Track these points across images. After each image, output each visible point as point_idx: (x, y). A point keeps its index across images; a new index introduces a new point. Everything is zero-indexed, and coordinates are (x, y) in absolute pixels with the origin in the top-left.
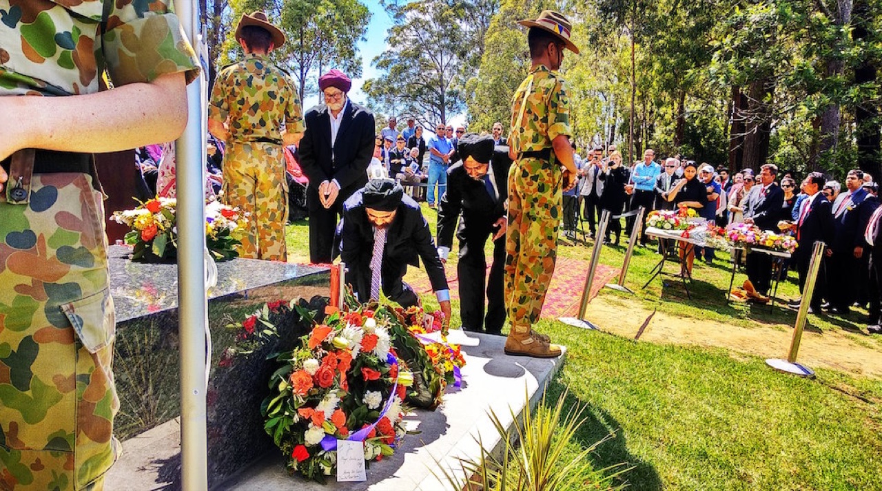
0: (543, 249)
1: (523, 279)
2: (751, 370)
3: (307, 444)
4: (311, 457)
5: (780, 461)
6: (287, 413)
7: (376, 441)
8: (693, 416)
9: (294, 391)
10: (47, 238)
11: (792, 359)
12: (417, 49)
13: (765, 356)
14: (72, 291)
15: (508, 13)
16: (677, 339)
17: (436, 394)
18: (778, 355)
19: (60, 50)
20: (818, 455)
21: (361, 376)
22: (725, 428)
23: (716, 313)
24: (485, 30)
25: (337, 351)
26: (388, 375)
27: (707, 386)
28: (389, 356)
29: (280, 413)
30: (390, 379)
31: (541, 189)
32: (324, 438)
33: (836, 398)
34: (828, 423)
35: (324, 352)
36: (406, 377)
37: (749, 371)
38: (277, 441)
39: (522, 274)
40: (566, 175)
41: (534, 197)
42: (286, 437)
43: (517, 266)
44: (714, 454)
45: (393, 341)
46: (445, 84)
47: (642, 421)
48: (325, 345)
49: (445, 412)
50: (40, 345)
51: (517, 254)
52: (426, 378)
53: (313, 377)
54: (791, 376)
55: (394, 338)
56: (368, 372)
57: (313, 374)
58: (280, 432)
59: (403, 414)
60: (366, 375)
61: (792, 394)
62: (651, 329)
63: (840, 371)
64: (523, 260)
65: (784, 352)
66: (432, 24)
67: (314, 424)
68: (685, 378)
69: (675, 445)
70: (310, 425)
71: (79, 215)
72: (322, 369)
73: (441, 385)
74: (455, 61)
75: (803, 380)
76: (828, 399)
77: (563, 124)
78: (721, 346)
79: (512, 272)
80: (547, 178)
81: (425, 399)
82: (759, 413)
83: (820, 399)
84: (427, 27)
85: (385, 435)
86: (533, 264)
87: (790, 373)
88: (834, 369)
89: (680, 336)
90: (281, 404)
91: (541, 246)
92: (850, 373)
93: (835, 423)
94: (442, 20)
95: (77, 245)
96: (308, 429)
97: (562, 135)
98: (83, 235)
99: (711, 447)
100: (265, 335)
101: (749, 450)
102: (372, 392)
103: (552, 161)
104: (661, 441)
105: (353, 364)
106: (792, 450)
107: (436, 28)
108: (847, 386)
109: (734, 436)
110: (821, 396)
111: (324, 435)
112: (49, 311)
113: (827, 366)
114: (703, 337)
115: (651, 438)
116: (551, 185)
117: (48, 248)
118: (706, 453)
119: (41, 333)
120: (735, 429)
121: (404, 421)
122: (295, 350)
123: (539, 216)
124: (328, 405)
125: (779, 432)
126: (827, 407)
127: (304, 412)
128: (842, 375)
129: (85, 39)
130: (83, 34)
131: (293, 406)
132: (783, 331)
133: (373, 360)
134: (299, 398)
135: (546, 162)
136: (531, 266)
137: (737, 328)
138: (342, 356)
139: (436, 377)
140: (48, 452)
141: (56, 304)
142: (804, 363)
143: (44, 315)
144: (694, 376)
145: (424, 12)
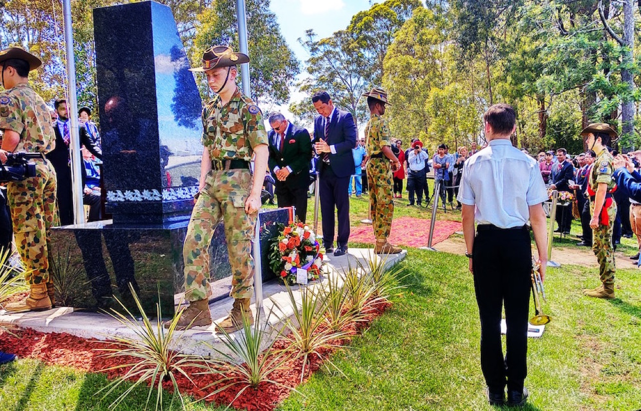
1: (379, 216)
3: (286, 271)
6: (278, 259)
7: (312, 272)
9: (280, 250)
10: (230, 182)
12: (331, 75)
14: (234, 194)
15: (401, 42)
19: (233, 143)
21: (304, 249)
24: (383, 57)
25: (295, 236)
26: (315, 249)
28: (315, 242)
29: (275, 259)
31: (381, 172)
35: (290, 236)
38: (274, 271)
39: (378, 213)
41: (378, 176)
42: (277, 269)
43: (376, 210)
46: (356, 101)
51: (375, 205)
53: (286, 245)
56: (307, 247)
58: (275, 267)
64: (379, 207)
67: (288, 263)
72: (289, 243)
77: (385, 140)
79: (374, 213)
80: (383, 166)
86: (383, 208)
90: (275, 255)
91: (385, 199)
95: (236, 184)
97: (386, 146)
102: (309, 256)
103: (384, 159)
105: (301, 243)
111: (292, 267)
112: (229, 197)
117: (230, 184)
122: (279, 237)
123: (382, 185)
124: (293, 256)
127: (284, 258)
130: (241, 137)
131: (280, 256)
133: (308, 242)
134: (282, 253)
135: (381, 159)
138: (297, 239)
145: (335, 45)
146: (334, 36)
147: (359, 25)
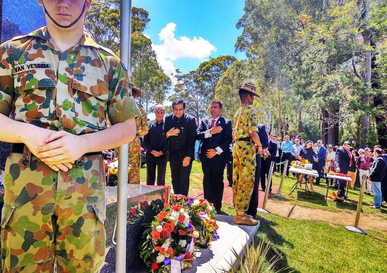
0: (249, 178)
1: (241, 191)
2: (339, 230)
3: (157, 262)
4: (159, 268)
5: (354, 271)
6: (149, 249)
7: (185, 261)
8: (316, 251)
9: (153, 239)
10: (89, 180)
11: (356, 226)
12: (187, 93)
13: (344, 225)
14: (95, 199)
15: (225, 78)
16: (306, 217)
17: (208, 241)
18: (350, 224)
19: (93, 111)
20: (370, 267)
21: (178, 233)
22: (330, 256)
23: (321, 206)
24: (215, 86)
25: (169, 222)
26: (189, 232)
27: (320, 238)
28: (189, 224)
29: (147, 249)
30: (190, 235)
31: (247, 153)
32: (165, 260)
33: (376, 243)
34: (374, 254)
35: (164, 223)
36: (196, 234)
37: (338, 231)
38: (145, 261)
39: (240, 189)
40: (257, 148)
41: (244, 157)
42: (149, 259)
43: (238, 186)
44: (326, 267)
45: (190, 218)
46: (199, 107)
47: (294, 253)
48: (165, 220)
49: (211, 249)
50: (85, 220)
51: (237, 181)
52: (204, 234)
53: (160, 233)
54: (356, 233)
55: (191, 217)
56: (181, 232)
57: (160, 232)
58: (146, 257)
59: (195, 250)
60: (180, 233)
61: (357, 241)
62: (294, 213)
63: (377, 231)
64: (241, 183)
65: (352, 223)
66: (193, 83)
67: (161, 254)
68: (311, 235)
69: (309, 264)
70: (159, 254)
71: (98, 171)
72: (164, 230)
73: (210, 237)
74: (203, 98)
75: (362, 235)
76: (373, 243)
77: (255, 127)
78: (325, 220)
79: (236, 188)
80: (249, 149)
81: (203, 244)
82: (344, 250)
83: (369, 243)
84: (191, 84)
85: (189, 258)
86: (245, 185)
87: (356, 232)
88: (375, 230)
89: (307, 216)
90: (147, 245)
91: (248, 177)
92: (382, 232)
93: (377, 254)
94: (197, 81)
95: (98, 182)
96: (158, 256)
97: (255, 131)
98: (100, 178)
99: (325, 265)
100: (139, 215)
101: (341, 266)
102: (182, 240)
103: (251, 142)
104: (303, 262)
105: (175, 228)
106: (359, 266)
107: (195, 84)
108: (381, 238)
109: (334, 260)
110: (370, 242)
111: (165, 258)
112: (88, 207)
113: (371, 229)
114: (317, 217)
115: (298, 260)
116: (251, 152)
117: (89, 184)
118: (322, 267)
119: (85, 215)
120: (334, 257)
121: (195, 253)
122: (153, 222)
123: (247, 165)
124: (166, 245)
125: (353, 258)
126: (373, 247)
127: (156, 248)
128: (378, 233)
129: (102, 107)
130: (100, 105)
131: (152, 246)
132: (352, 214)
133: (183, 226)
134: (155, 242)
135: (249, 142)
136: (244, 186)
137: (331, 212)
138: (171, 224)
139: (208, 233)
140: (84, 261)
141: (90, 204)
142: (361, 227)
143: (86, 208)
144: (315, 234)
145: (190, 78)
146: (190, 73)
147: (204, 68)
